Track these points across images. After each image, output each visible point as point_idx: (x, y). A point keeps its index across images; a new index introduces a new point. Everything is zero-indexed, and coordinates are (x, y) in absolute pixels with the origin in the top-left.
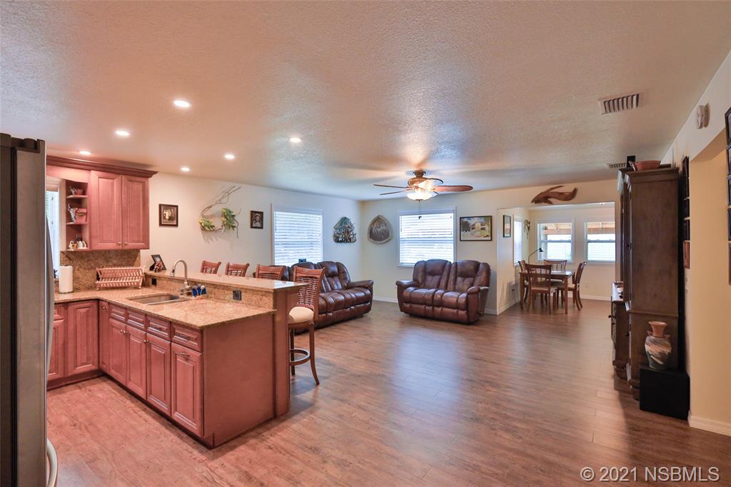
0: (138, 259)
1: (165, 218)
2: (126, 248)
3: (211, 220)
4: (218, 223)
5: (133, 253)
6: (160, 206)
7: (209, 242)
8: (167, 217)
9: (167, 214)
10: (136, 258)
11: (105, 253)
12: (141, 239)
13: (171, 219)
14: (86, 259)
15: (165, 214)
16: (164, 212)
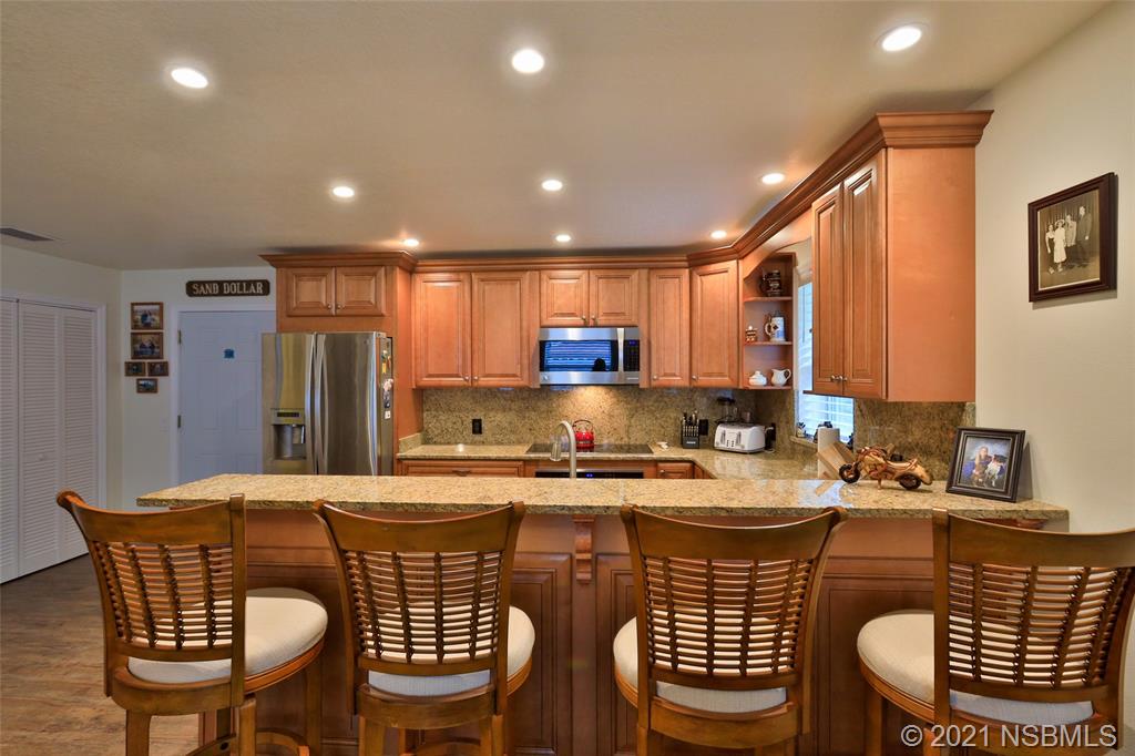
1: (1050, 260)
2: (847, 392)
5: (951, 414)
6: (1034, 207)
8: (1060, 256)
9: (1060, 238)
13: (1074, 256)
15: (1051, 241)
16: (1049, 235)
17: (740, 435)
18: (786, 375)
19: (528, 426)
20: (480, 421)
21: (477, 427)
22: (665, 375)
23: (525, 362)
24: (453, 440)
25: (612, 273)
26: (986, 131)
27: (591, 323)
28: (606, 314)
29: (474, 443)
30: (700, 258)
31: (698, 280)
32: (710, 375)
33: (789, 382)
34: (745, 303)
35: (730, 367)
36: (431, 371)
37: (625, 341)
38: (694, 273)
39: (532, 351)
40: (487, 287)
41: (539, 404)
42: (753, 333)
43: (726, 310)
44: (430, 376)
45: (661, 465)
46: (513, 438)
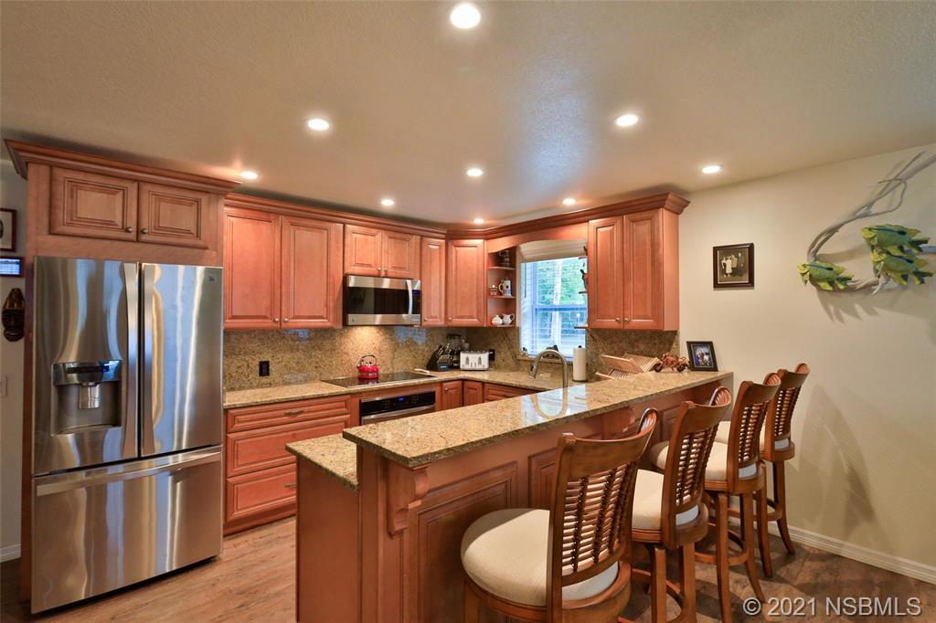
0: (674, 346)
1: (724, 271)
2: (627, 327)
3: (839, 265)
4: (861, 269)
5: (668, 336)
6: (716, 249)
7: (841, 319)
8: (729, 270)
9: (729, 264)
10: (671, 345)
11: (631, 334)
12: (650, 315)
13: (736, 272)
14: (609, 341)
15: (725, 265)
16: (723, 261)
17: (480, 359)
18: (511, 317)
19: (314, 364)
20: (267, 363)
21: (264, 369)
22: (431, 317)
23: (331, 304)
24: (237, 386)
25: (398, 235)
26: (685, 210)
27: (383, 274)
28: (394, 268)
29: (260, 386)
30: (455, 234)
31: (453, 250)
32: (462, 317)
33: (513, 322)
34: (488, 269)
35: (478, 311)
36: (236, 313)
37: (413, 291)
38: (450, 244)
39: (336, 295)
40: (297, 232)
41: (325, 343)
42: (494, 290)
43: (475, 272)
44: (234, 317)
45: (445, 384)
46: (300, 377)
